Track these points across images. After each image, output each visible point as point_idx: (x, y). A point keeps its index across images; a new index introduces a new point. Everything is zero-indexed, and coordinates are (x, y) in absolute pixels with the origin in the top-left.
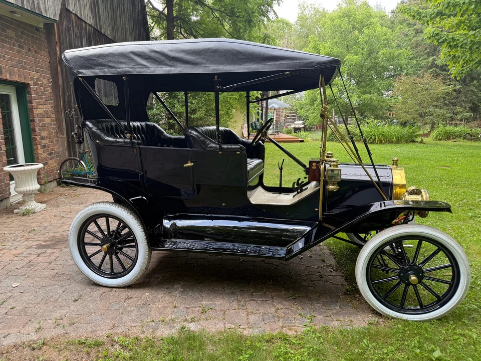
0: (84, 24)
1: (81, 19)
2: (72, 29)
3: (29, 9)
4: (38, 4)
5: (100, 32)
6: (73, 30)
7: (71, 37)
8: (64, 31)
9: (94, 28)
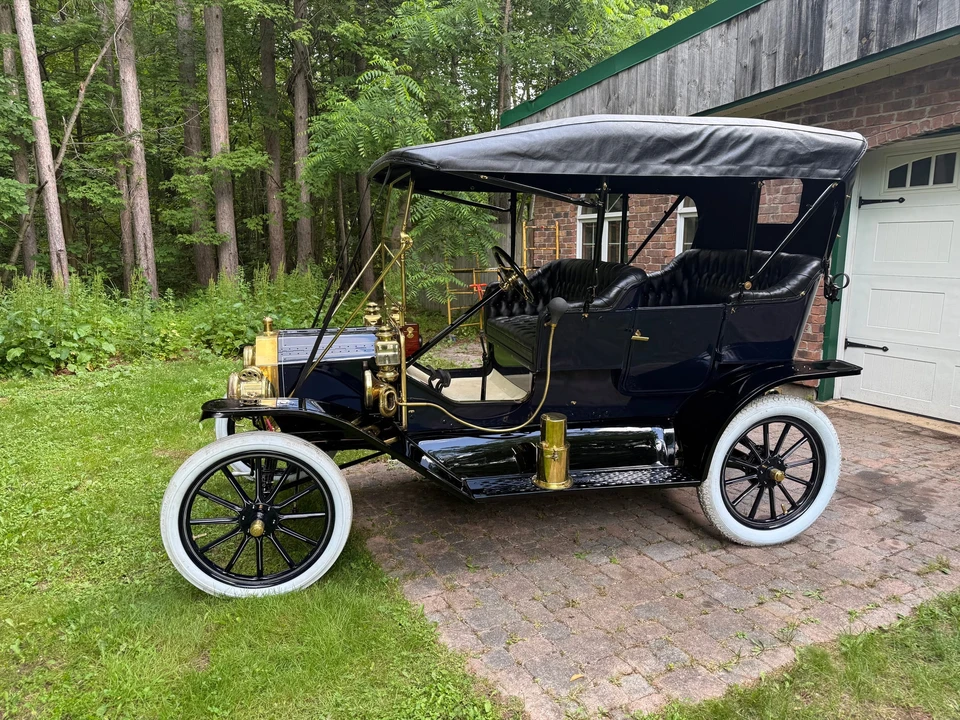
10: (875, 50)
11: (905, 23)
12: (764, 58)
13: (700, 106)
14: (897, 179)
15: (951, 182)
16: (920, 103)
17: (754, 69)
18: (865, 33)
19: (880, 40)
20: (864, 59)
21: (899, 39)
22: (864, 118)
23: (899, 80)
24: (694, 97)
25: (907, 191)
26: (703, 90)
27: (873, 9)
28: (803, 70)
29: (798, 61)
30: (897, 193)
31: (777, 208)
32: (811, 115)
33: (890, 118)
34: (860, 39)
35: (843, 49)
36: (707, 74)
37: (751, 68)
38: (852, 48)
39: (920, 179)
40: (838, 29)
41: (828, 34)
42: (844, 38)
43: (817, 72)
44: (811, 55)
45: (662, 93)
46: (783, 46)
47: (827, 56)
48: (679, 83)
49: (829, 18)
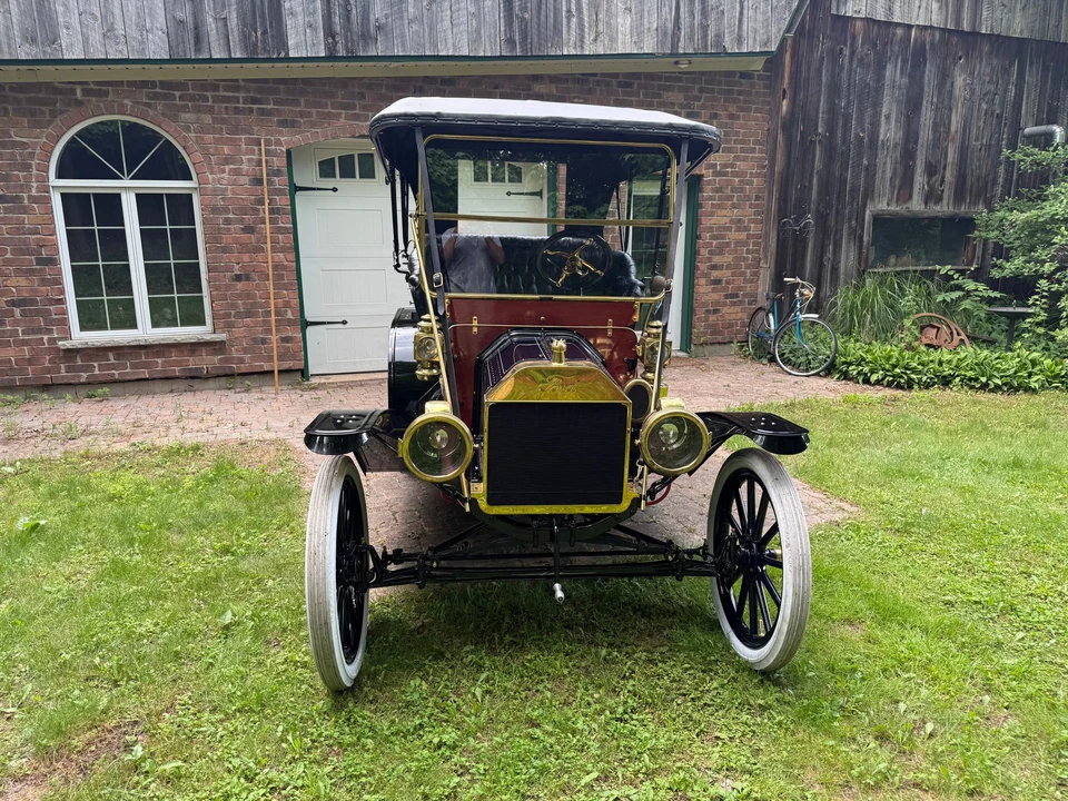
0: (899, 32)
1: (889, 24)
2: (847, 52)
3: (691, 51)
4: (719, 36)
5: (974, 34)
6: (853, 53)
7: (842, 68)
8: (815, 64)
9: (943, 30)
10: (341, 53)
11: (366, 37)
12: (210, 20)
13: (109, 50)
14: (326, 169)
15: (374, 177)
16: (364, 108)
17: (196, 28)
18: (330, 33)
19: (346, 45)
20: (331, 57)
21: (364, 51)
22: (314, 110)
23: (344, 83)
24: (95, 37)
25: (337, 182)
26: (111, 29)
27: (335, 13)
28: (264, 49)
29: (256, 37)
30: (329, 183)
31: (227, 189)
32: (252, 94)
33: (339, 115)
34: (326, 37)
35: (309, 42)
36: (117, 12)
37: (190, 25)
38: (319, 43)
39: (347, 173)
40: (300, 17)
41: (289, 22)
42: (308, 31)
43: (282, 55)
44: (272, 36)
45: (22, 13)
46: (234, 15)
47: (291, 42)
48: (60, 9)
49: (287, 5)
